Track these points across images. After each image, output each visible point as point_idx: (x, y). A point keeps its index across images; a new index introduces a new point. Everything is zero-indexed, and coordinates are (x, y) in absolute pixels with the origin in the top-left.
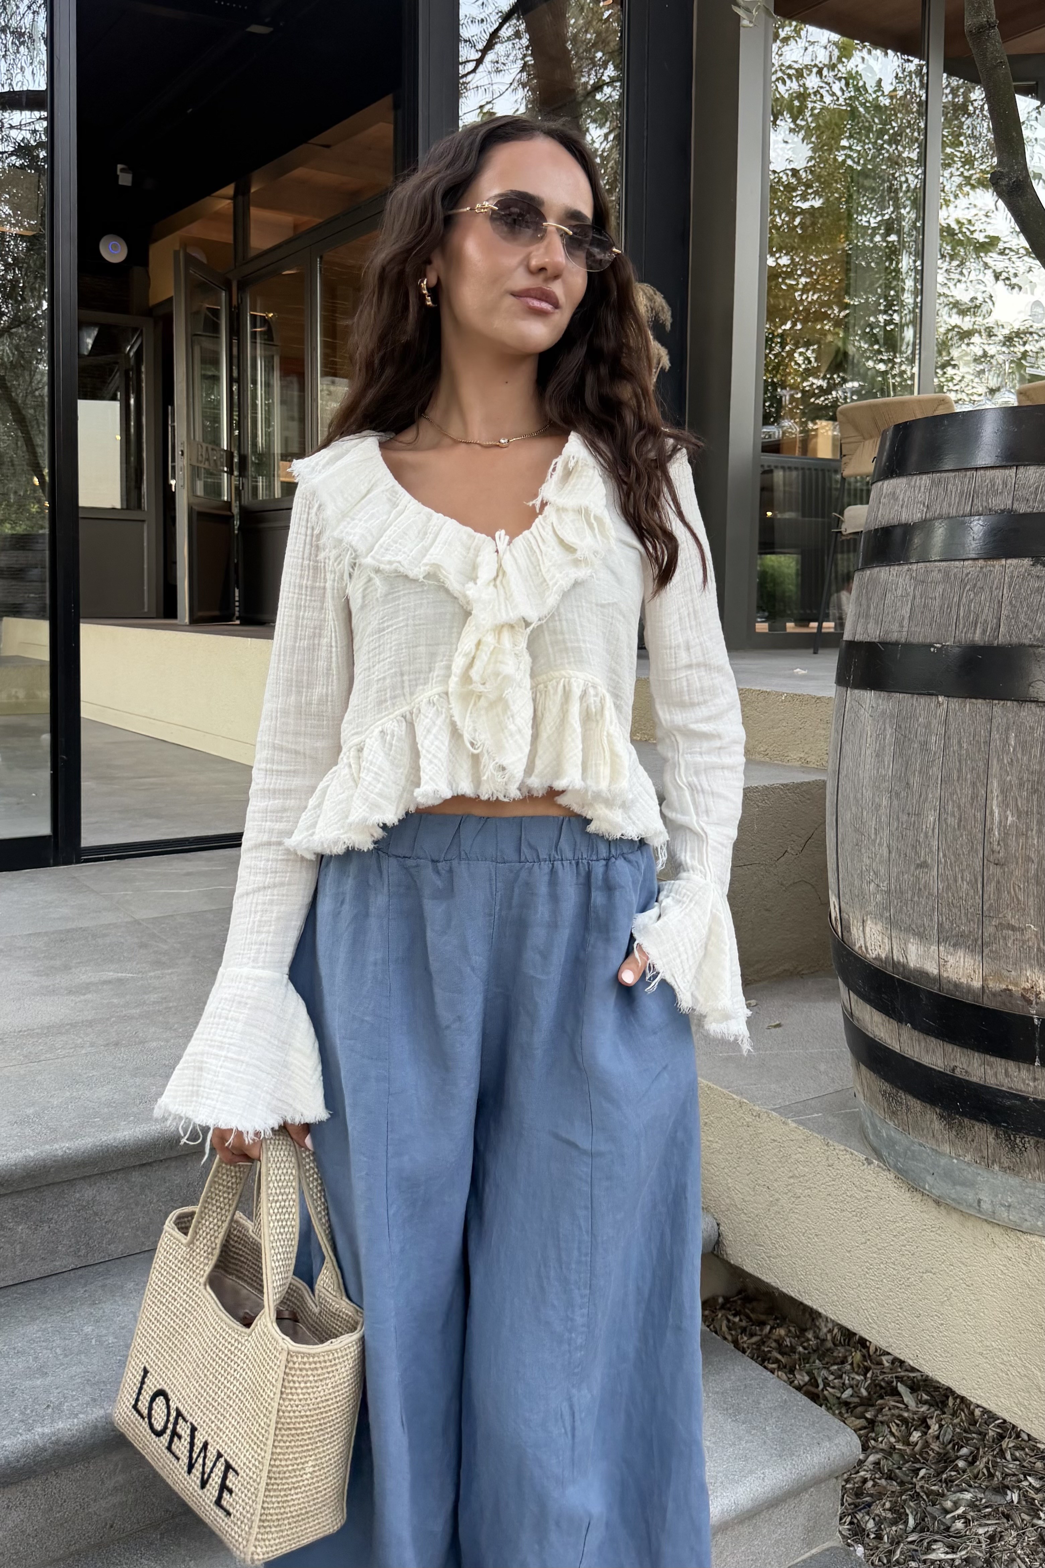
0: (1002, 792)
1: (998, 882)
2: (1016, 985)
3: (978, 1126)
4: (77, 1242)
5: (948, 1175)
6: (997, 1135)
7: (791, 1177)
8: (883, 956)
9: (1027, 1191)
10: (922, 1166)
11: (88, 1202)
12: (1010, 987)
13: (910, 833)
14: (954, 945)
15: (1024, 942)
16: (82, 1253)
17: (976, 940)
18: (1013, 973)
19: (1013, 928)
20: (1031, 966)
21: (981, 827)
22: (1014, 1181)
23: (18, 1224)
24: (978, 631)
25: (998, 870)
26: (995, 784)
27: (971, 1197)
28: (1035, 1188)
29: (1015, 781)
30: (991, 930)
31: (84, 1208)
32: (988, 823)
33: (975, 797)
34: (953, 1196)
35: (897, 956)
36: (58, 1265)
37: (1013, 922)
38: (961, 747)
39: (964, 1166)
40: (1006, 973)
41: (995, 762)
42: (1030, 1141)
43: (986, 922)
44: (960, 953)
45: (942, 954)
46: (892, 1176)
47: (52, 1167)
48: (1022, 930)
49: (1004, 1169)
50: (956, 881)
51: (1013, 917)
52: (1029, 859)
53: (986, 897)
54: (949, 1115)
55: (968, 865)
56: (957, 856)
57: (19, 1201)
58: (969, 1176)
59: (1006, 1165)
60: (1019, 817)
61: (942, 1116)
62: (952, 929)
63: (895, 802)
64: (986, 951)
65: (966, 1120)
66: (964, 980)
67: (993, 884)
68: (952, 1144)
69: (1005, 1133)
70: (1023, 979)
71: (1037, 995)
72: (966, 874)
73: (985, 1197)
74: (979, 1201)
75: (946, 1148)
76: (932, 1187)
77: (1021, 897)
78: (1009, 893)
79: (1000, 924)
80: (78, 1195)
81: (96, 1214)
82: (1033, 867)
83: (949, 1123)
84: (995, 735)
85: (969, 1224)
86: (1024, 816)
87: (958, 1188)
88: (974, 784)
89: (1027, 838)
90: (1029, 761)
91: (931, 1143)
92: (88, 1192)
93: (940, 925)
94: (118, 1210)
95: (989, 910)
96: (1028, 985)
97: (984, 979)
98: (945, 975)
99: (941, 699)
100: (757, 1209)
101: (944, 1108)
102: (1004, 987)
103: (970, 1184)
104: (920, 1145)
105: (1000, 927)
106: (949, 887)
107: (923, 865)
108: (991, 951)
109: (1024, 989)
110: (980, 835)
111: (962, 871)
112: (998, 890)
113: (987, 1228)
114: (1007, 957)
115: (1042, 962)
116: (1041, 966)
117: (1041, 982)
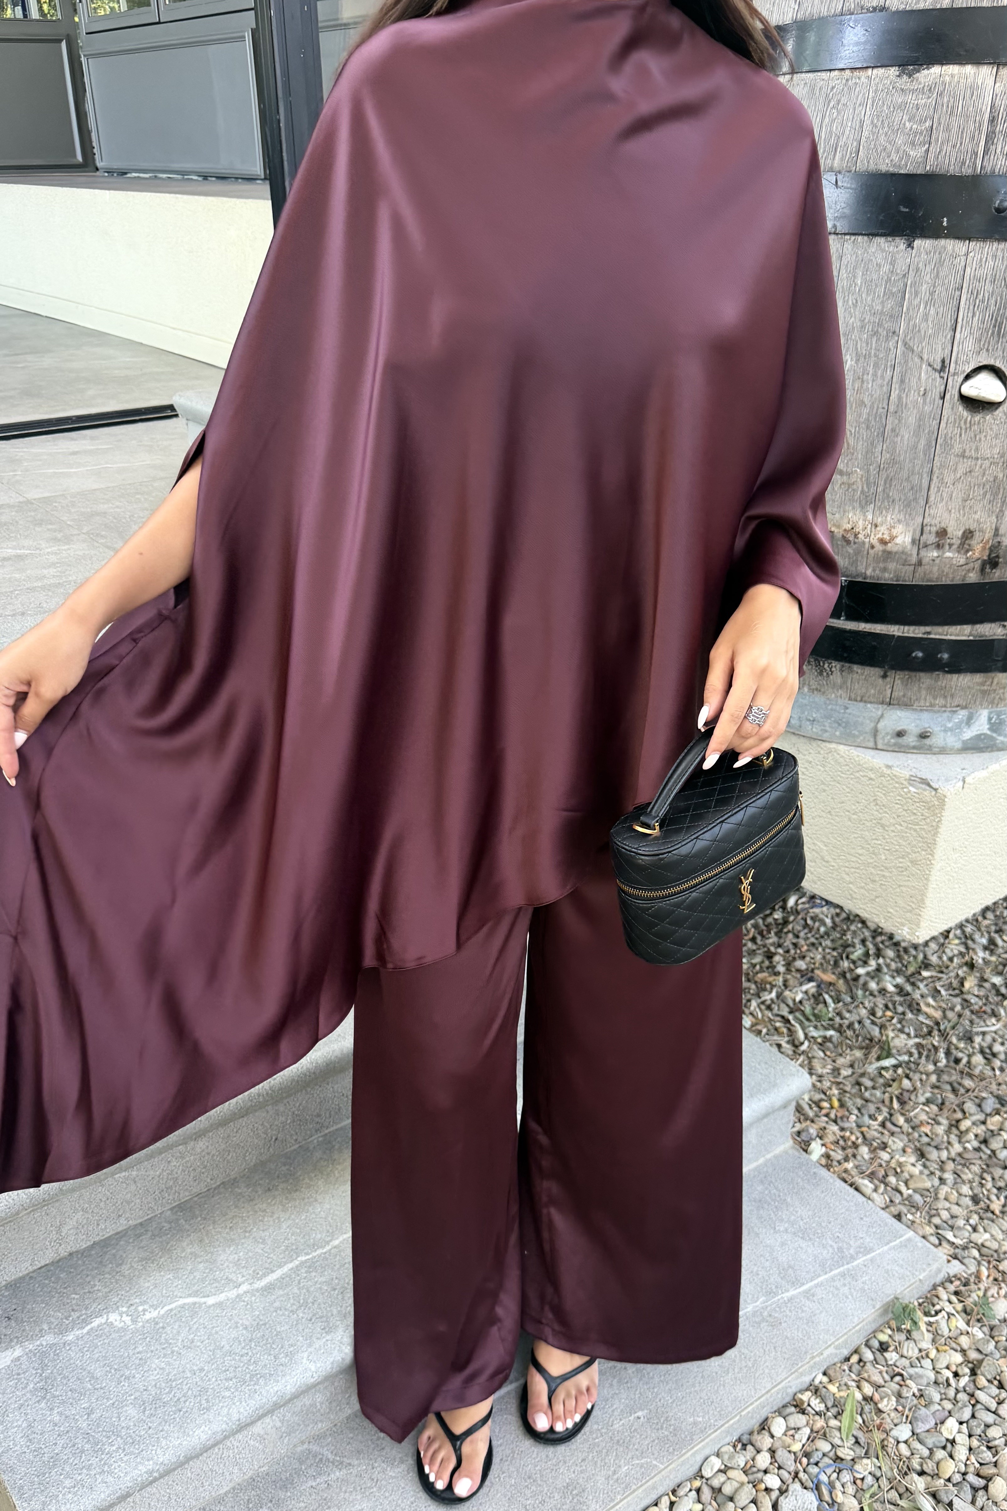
2: (838, 527)
15: (849, 485)
18: (837, 516)
20: (854, 507)
48: (849, 474)
52: (862, 403)
70: (846, 520)
71: (856, 536)
82: (866, 411)
89: (863, 382)
96: (849, 527)
109: (845, 530)
115: (864, 502)
116: (862, 507)
117: (861, 523)
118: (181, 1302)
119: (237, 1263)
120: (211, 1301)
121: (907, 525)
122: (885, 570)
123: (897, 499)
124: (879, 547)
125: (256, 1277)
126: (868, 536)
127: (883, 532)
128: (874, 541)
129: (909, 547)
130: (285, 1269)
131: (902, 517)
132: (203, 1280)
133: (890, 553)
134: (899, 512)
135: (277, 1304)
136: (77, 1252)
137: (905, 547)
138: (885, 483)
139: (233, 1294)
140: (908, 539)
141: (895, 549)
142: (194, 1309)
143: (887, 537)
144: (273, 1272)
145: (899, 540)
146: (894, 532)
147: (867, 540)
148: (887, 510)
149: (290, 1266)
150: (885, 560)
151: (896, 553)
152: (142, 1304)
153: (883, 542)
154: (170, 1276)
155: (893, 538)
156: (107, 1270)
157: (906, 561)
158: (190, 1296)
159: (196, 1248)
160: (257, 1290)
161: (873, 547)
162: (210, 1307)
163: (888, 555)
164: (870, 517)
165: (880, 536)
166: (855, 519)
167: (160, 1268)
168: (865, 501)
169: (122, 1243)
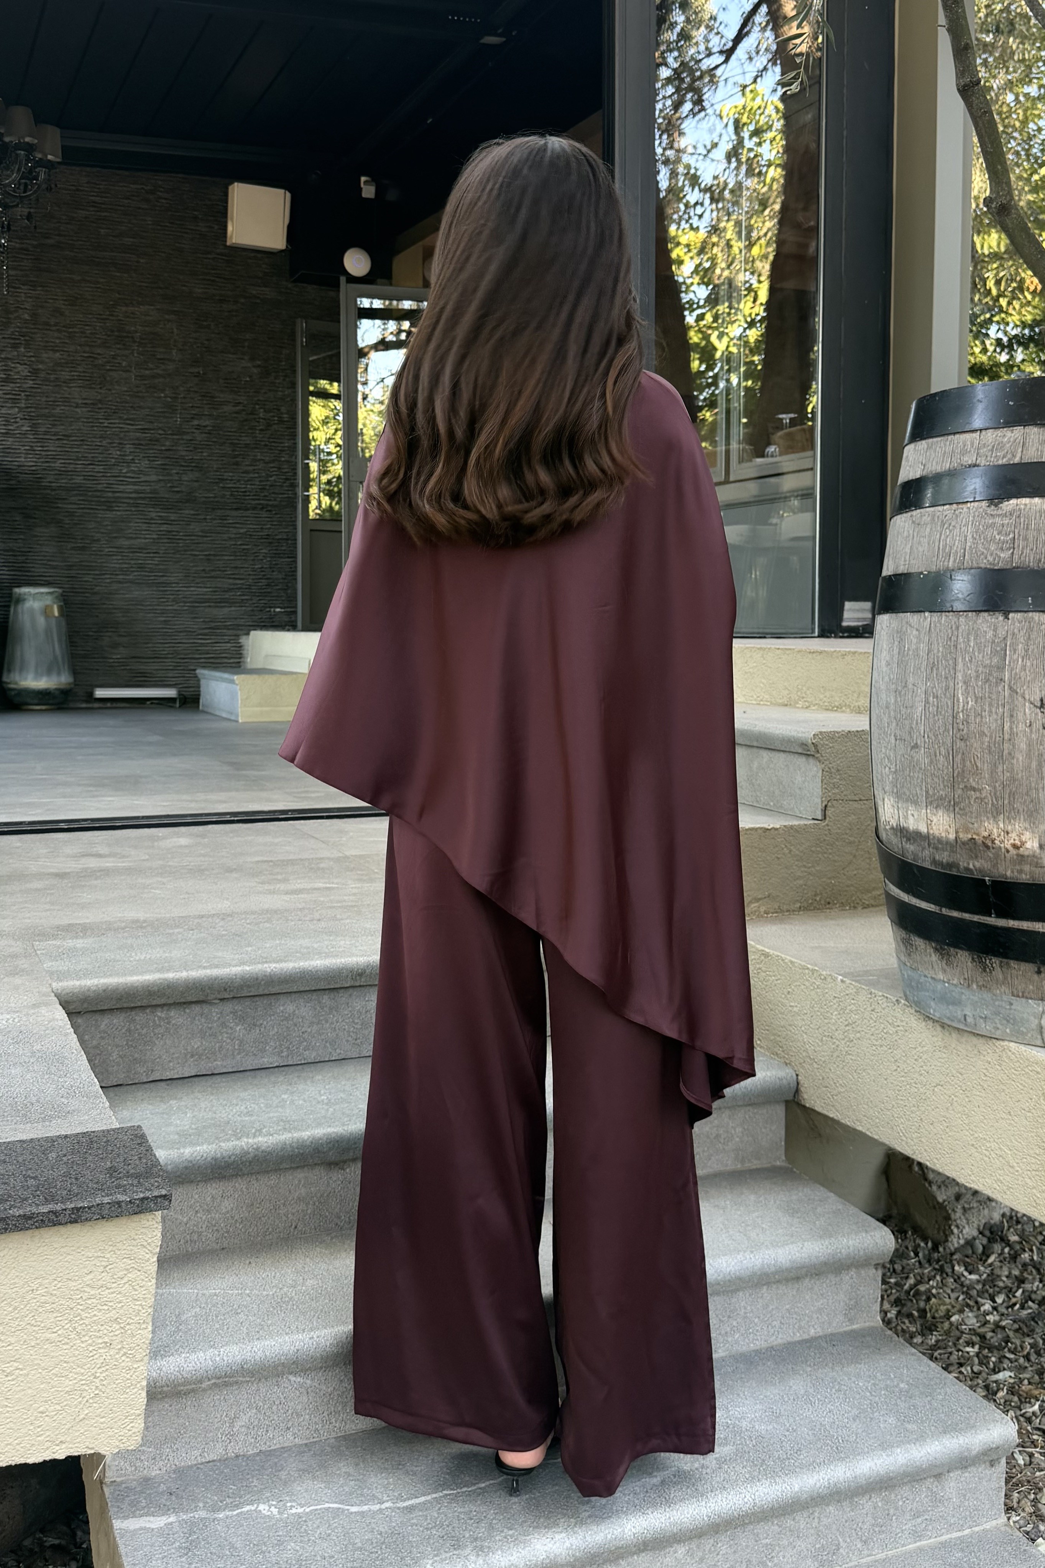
0: (965, 683)
1: (963, 754)
2: (978, 835)
3: (960, 952)
4: (281, 1045)
5: (944, 999)
6: (973, 959)
7: (846, 1026)
8: (895, 825)
9: (997, 1003)
10: (927, 994)
11: (289, 1015)
12: (974, 837)
13: (907, 722)
14: (936, 808)
15: (982, 800)
16: (285, 1054)
17: (950, 802)
18: (976, 825)
19: (974, 789)
20: (988, 818)
21: (950, 711)
22: (987, 996)
23: (237, 1025)
24: (952, 559)
25: (963, 744)
26: (960, 678)
27: (959, 1014)
28: (1002, 1000)
29: (974, 674)
30: (960, 792)
31: (286, 1019)
32: (956, 708)
33: (947, 688)
34: (948, 1015)
35: (903, 823)
36: (266, 1061)
37: (974, 784)
38: (938, 651)
39: (952, 988)
40: (971, 826)
41: (960, 660)
42: (996, 961)
43: (956, 786)
44: (940, 813)
45: (929, 815)
46: (913, 1011)
47: (263, 980)
48: (980, 791)
49: (980, 987)
50: (936, 756)
51: (974, 780)
52: (983, 734)
53: (955, 767)
54: (941, 948)
55: (943, 743)
56: (936, 736)
57: (238, 1007)
58: (957, 997)
59: (981, 983)
60: (976, 702)
61: (936, 949)
62: (934, 794)
63: (899, 699)
64: (957, 809)
65: (952, 949)
66: (943, 835)
67: (960, 756)
68: (944, 971)
69: (979, 957)
70: (983, 829)
71: (993, 841)
72: (942, 749)
73: (968, 1012)
74: (965, 1016)
75: (941, 976)
76: (934, 1011)
77: (979, 765)
78: (971, 762)
79: (966, 787)
80: (282, 1008)
81: (296, 1025)
82: (987, 739)
83: (941, 954)
84: (961, 640)
85: (963, 1040)
86: (979, 700)
87: (950, 1007)
88: (946, 678)
89: (982, 717)
90: (983, 657)
91: (931, 973)
92: (290, 1008)
93: (927, 792)
94: (312, 1023)
95: (957, 776)
96: (986, 834)
97: (957, 832)
98: (931, 832)
99: (927, 614)
100: (824, 1056)
101: (937, 941)
102: (970, 836)
103: (957, 1003)
104: (925, 976)
105: (967, 788)
106: (931, 762)
107: (916, 746)
108: (960, 809)
109: (984, 837)
110: (951, 718)
111: (939, 747)
112: (964, 760)
113: (975, 1040)
114: (971, 812)
115: (995, 814)
116: (994, 817)
117: (995, 830)
118: (327, 1505)
119: (386, 1487)
120: (354, 1509)
121: (1033, 832)
122: (1021, 871)
123: (1021, 810)
124: (1013, 852)
125: (400, 1498)
126: (1002, 842)
127: (1014, 838)
128: (1009, 847)
129: (1038, 851)
130: (429, 1498)
131: (1027, 826)
132: (351, 1494)
133: (1022, 856)
134: (1025, 820)
135: (415, 1521)
136: (243, 1455)
137: (1035, 852)
138: (1009, 797)
139: (378, 1507)
140: (1036, 845)
141: (1026, 853)
142: (337, 1513)
143: (1018, 843)
144: (416, 1497)
145: (1028, 845)
146: (1023, 838)
147: (1002, 845)
148: (1015, 819)
149: (434, 1496)
150: (1020, 863)
151: (1028, 856)
152: (290, 1501)
153: (1015, 846)
154: (322, 1486)
155: (1023, 843)
156: (267, 1472)
157: (1037, 863)
158: (336, 1503)
159: (351, 1470)
160: (399, 1508)
161: (1008, 851)
162: (352, 1513)
163: (1022, 859)
164: (1002, 825)
165: (1012, 841)
166: (990, 827)
167: (314, 1478)
168: (996, 812)
169: (285, 1455)
